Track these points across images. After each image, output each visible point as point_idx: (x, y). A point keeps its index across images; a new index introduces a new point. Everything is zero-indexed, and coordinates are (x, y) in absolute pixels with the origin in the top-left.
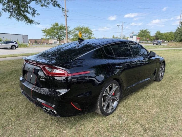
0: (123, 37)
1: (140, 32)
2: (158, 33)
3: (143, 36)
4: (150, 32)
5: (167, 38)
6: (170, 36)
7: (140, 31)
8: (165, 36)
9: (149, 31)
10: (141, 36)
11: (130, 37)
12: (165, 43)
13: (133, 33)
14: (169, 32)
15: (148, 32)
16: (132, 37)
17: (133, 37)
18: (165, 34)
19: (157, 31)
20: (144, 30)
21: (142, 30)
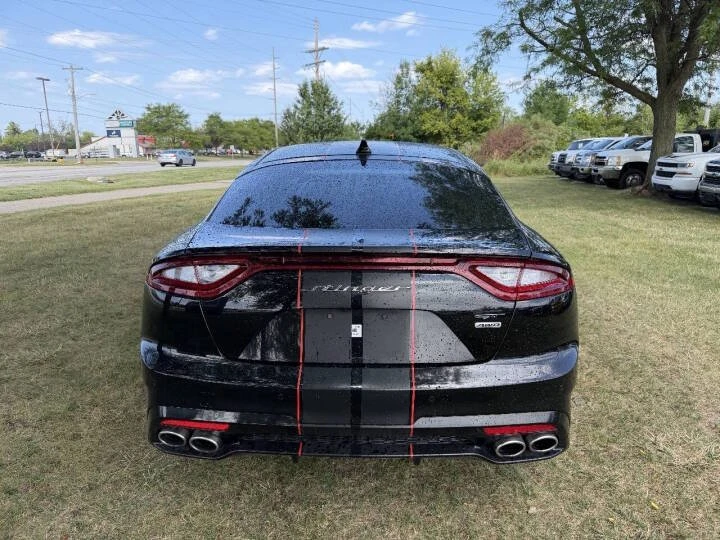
0: (66, 131)
1: (147, 112)
2: (214, 121)
3: (165, 131)
4: (186, 116)
5: (246, 141)
6: (256, 133)
7: (149, 109)
8: (239, 132)
9: (185, 113)
10: (158, 130)
11: (109, 133)
12: (242, 157)
13: (119, 114)
14: (248, 118)
15: (180, 117)
16: (118, 134)
17: (123, 132)
18: (238, 124)
19: (211, 113)
20: (164, 108)
21: (154, 104)
